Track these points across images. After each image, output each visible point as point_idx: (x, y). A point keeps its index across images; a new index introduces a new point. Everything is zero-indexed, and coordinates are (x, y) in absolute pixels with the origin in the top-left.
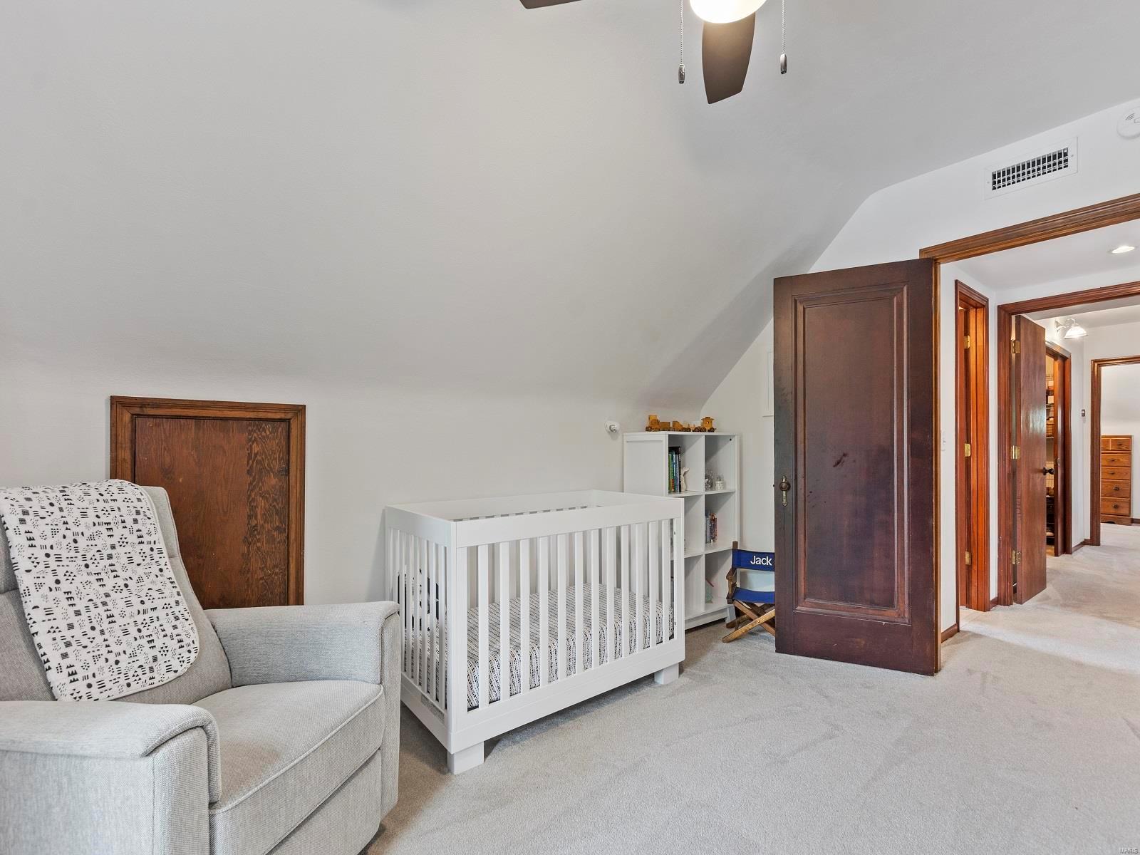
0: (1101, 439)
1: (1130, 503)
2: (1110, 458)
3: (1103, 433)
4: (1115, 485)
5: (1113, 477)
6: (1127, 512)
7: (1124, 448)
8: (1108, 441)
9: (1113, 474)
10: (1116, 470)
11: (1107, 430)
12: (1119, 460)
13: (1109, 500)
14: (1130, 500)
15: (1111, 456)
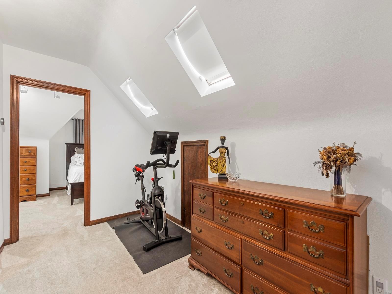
0: (19, 148)
1: (35, 187)
2: (24, 160)
3: (21, 144)
4: (27, 177)
5: (26, 172)
6: (34, 193)
7: (32, 154)
8: (23, 150)
9: (26, 170)
10: (27, 168)
11: (23, 142)
12: (29, 162)
13: (23, 187)
14: (36, 185)
15: (25, 159)
